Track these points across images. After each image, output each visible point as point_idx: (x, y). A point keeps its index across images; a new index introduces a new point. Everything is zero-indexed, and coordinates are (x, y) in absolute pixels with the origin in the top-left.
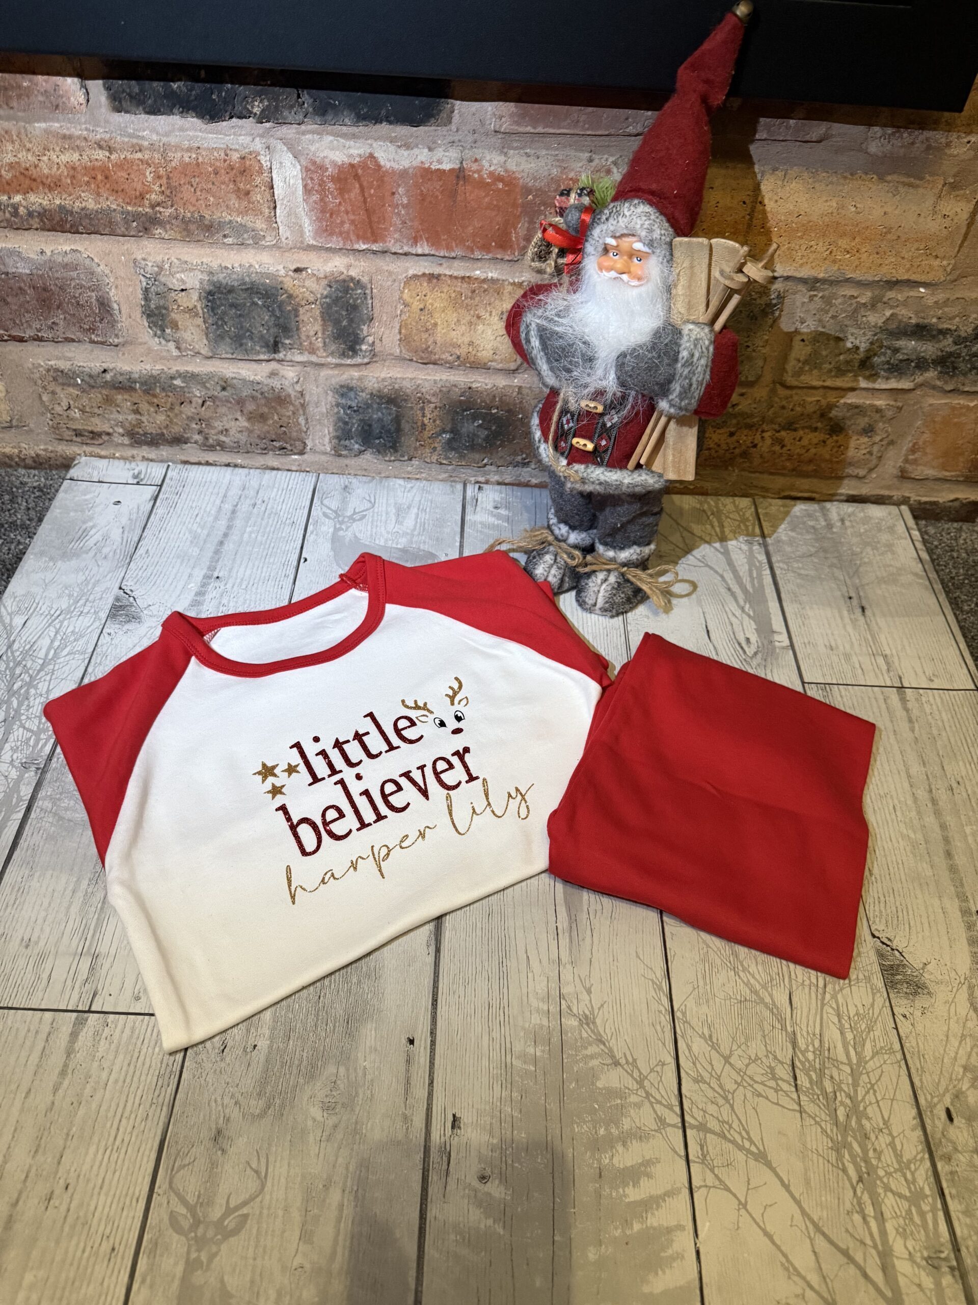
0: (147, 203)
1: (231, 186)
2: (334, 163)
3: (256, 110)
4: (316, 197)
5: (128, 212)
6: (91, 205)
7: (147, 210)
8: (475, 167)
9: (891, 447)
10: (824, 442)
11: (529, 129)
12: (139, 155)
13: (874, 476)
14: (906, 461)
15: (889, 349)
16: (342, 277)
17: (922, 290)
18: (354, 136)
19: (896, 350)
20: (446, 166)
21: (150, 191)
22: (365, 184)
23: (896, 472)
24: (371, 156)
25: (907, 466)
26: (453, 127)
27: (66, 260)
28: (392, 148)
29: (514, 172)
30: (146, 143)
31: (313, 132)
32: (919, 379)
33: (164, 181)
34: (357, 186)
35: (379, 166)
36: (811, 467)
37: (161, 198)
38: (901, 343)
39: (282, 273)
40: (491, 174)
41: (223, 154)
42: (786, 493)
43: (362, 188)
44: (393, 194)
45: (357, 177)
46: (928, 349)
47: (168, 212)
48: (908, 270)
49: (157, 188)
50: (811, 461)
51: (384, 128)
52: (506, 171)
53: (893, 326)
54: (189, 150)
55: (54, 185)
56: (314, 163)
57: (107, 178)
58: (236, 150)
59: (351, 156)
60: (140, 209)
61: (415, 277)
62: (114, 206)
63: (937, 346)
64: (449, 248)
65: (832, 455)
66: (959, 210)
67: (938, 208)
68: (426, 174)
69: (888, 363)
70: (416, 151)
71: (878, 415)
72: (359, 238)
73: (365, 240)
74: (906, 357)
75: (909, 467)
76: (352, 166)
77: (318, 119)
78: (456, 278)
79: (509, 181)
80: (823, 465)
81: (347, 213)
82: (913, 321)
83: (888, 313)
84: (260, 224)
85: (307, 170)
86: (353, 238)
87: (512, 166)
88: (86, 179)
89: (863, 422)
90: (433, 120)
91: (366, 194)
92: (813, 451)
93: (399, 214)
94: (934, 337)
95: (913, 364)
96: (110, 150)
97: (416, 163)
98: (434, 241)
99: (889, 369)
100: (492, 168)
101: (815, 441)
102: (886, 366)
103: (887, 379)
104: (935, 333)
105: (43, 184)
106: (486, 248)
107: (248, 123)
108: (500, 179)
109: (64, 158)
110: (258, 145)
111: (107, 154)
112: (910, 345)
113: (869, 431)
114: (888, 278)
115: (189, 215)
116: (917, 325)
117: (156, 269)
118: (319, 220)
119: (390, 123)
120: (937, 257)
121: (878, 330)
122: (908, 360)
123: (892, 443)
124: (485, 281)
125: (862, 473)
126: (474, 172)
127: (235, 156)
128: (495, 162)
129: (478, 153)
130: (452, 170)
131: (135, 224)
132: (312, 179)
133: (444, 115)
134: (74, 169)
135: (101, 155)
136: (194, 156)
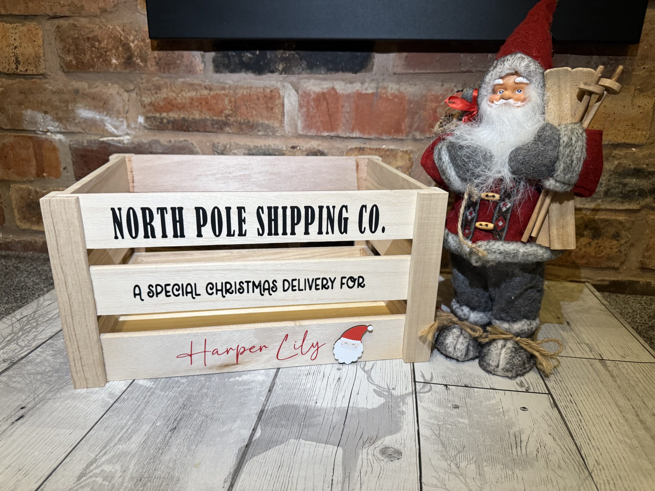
0: (223, 115)
1: (265, 105)
2: (314, 92)
3: (280, 68)
4: (304, 109)
5: (214, 120)
6: (197, 117)
7: (224, 119)
8: (383, 91)
9: (632, 248)
10: (590, 244)
11: (411, 71)
12: (223, 92)
13: (625, 268)
14: (644, 256)
15: (621, 184)
16: (315, 150)
17: (634, 149)
18: (325, 79)
19: (625, 185)
20: (370, 91)
21: (225, 110)
22: (329, 102)
23: (638, 265)
24: (333, 88)
25: (645, 260)
26: (374, 73)
27: (181, 145)
28: (343, 83)
29: (403, 93)
30: (227, 86)
31: (306, 78)
32: (643, 203)
33: (233, 104)
34: (325, 103)
35: (336, 93)
36: (584, 261)
37: (231, 112)
38: (627, 180)
39: (284, 149)
40: (392, 94)
41: (262, 90)
42: (571, 279)
43: (327, 104)
44: (343, 106)
45: (325, 99)
46: (644, 184)
47: (232, 119)
48: (623, 138)
49: (229, 107)
50: (583, 257)
51: (340, 75)
52: (400, 92)
53: (620, 170)
54: (247, 88)
55: (181, 107)
56: (305, 92)
57: (207, 103)
58: (269, 88)
59: (323, 88)
60: (220, 118)
61: (351, 149)
62: (208, 117)
63: (649, 182)
64: (369, 134)
65: (596, 253)
66: (646, 103)
67: (634, 102)
68: (360, 95)
69: (621, 192)
70: (355, 85)
71: (621, 226)
72: (324, 129)
73: (328, 130)
74: (631, 189)
75: (647, 261)
76: (323, 94)
77: (309, 71)
78: (373, 149)
79: (401, 97)
80: (591, 260)
81: (319, 117)
82: (632, 167)
83: (616, 162)
84: (276, 124)
85: (302, 96)
86: (321, 129)
87: (402, 89)
88: (197, 104)
89: (612, 231)
90: (364, 70)
91: (329, 107)
92: (583, 250)
93: (345, 117)
94: (646, 176)
95: (637, 193)
96: (211, 90)
97: (354, 90)
98: (362, 130)
99: (622, 197)
100: (393, 91)
101: (584, 243)
102: (621, 195)
103: (623, 203)
104: (646, 174)
105: (177, 107)
106: (389, 133)
107: (276, 75)
108: (396, 96)
109: (189, 95)
110: (279, 85)
111: (209, 92)
112: (633, 182)
113: (616, 236)
114: (613, 142)
115: (242, 121)
116: (635, 169)
117: (223, 148)
118: (305, 121)
119: (343, 71)
120: (639, 130)
121: (612, 173)
122: (633, 191)
123: (632, 245)
124: (388, 150)
125: (617, 265)
126: (383, 94)
127: (268, 91)
128: (394, 88)
129: (386, 84)
130: (373, 94)
131: (216, 126)
132: (303, 100)
133: (369, 67)
134: (192, 99)
135: (205, 92)
136: (248, 91)
